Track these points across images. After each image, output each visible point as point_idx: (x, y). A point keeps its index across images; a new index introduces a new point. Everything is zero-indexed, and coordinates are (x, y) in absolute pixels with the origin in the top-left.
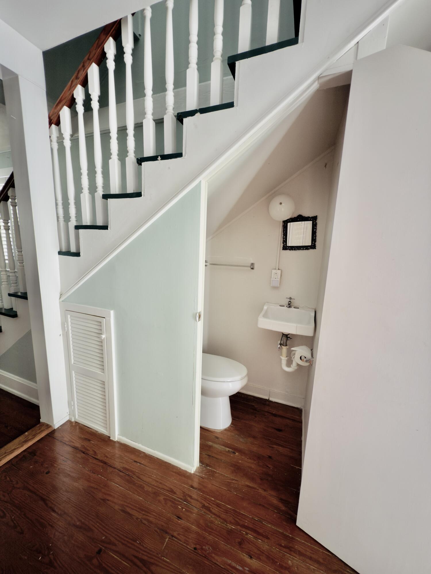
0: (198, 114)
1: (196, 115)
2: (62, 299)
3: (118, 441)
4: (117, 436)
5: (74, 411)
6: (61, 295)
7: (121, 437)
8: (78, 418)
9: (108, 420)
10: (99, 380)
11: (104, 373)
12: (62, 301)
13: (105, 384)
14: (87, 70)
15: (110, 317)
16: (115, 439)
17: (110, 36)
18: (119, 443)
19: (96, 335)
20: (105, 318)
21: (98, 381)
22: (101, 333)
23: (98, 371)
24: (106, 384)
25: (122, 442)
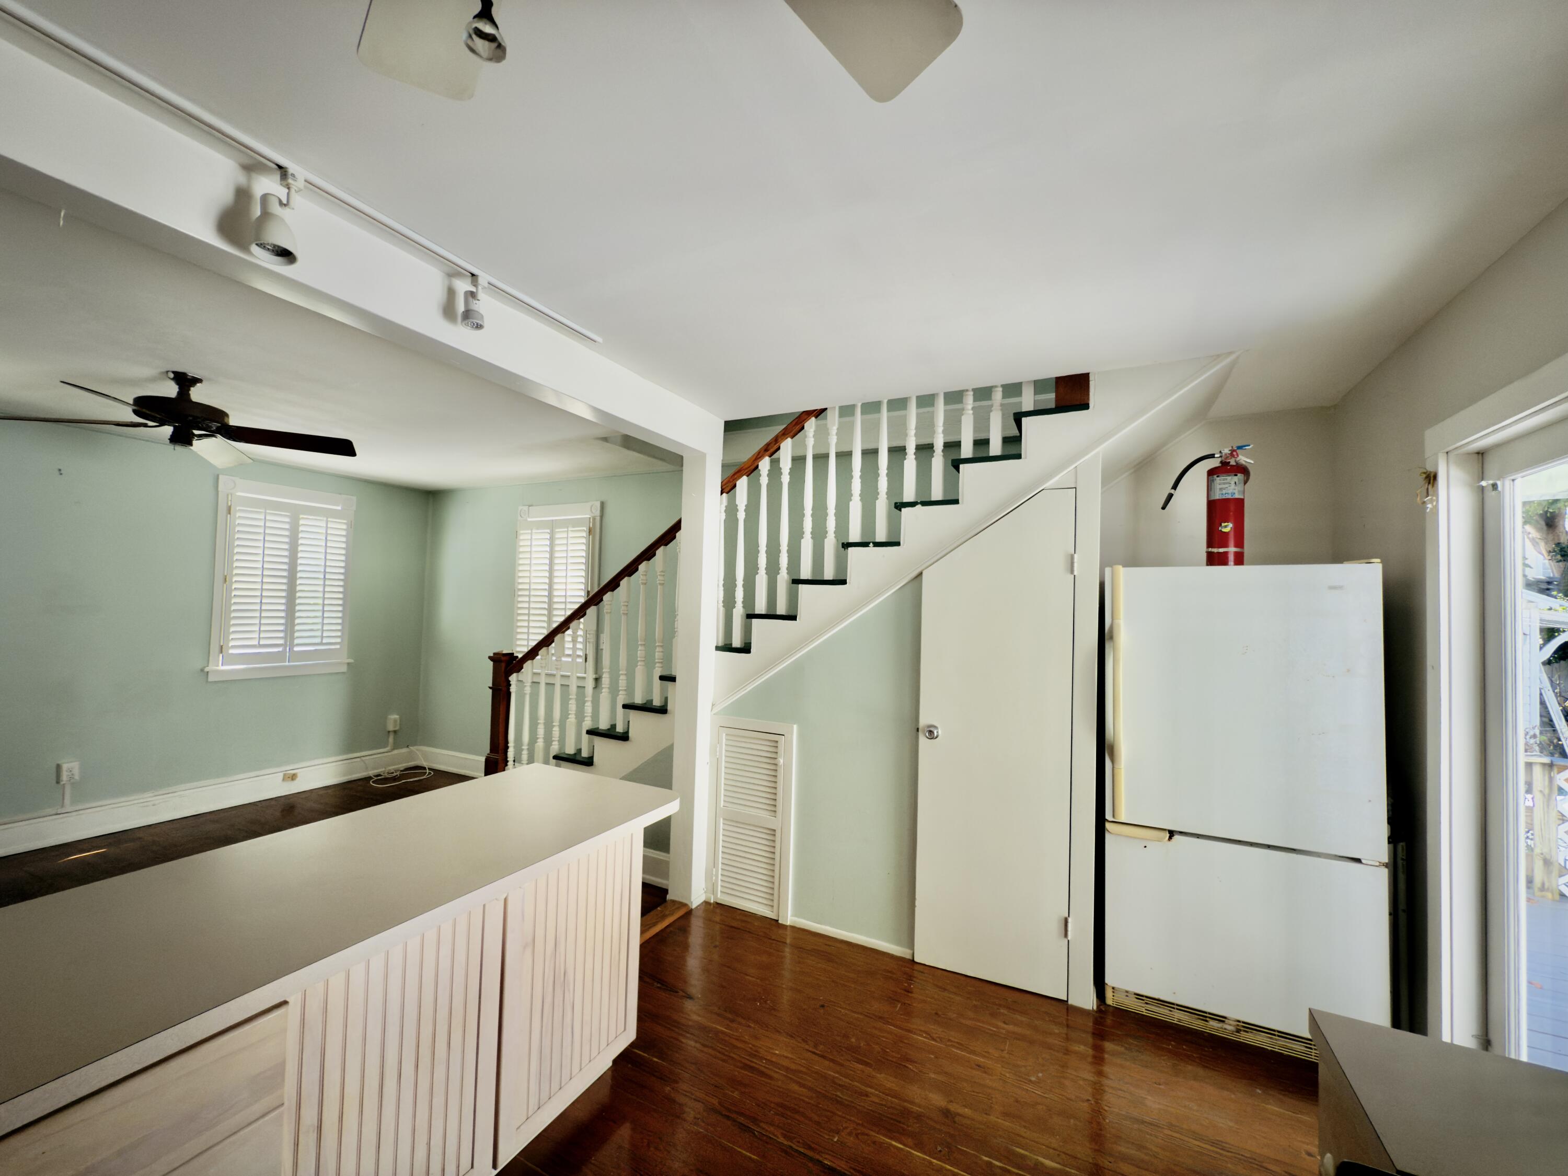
0: (919, 506)
1: (917, 506)
2: (715, 711)
3: (792, 925)
4: (789, 918)
5: (714, 886)
6: (713, 705)
7: (796, 919)
8: (720, 896)
9: (774, 892)
10: (768, 829)
11: (775, 817)
12: (714, 714)
13: (776, 835)
14: (781, 443)
15: (792, 734)
16: (787, 922)
17: (812, 417)
18: (793, 927)
19: (768, 760)
20: (783, 735)
21: (762, 830)
22: (775, 757)
23: (765, 815)
24: (778, 834)
25: (798, 926)
